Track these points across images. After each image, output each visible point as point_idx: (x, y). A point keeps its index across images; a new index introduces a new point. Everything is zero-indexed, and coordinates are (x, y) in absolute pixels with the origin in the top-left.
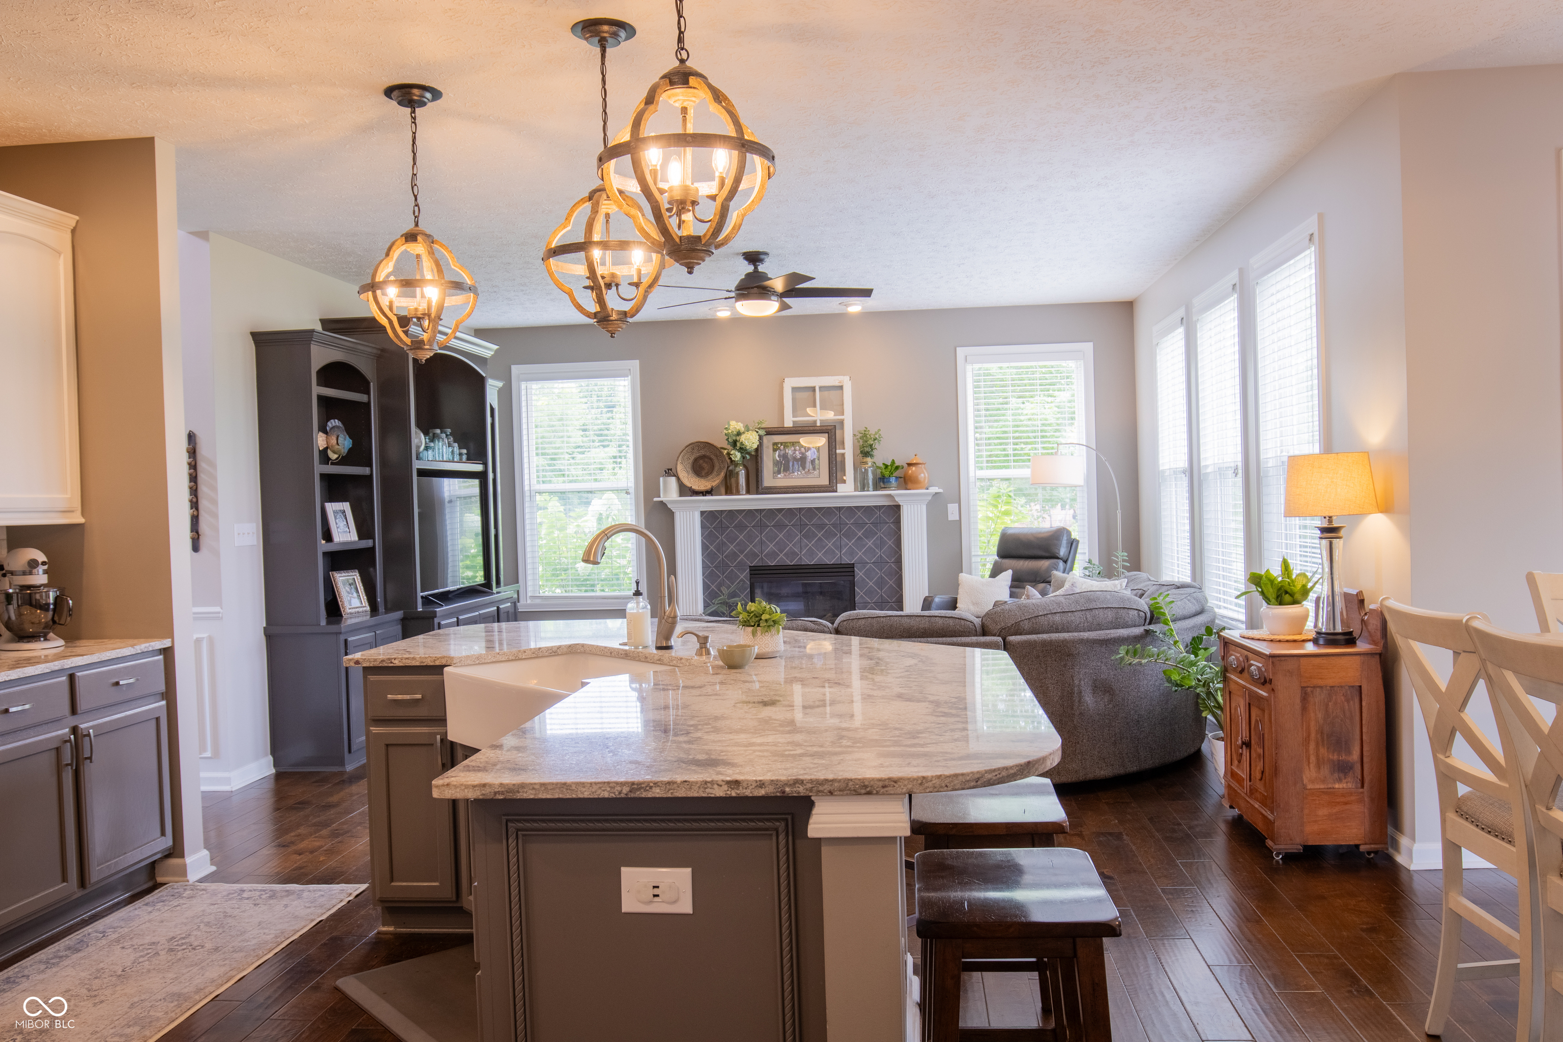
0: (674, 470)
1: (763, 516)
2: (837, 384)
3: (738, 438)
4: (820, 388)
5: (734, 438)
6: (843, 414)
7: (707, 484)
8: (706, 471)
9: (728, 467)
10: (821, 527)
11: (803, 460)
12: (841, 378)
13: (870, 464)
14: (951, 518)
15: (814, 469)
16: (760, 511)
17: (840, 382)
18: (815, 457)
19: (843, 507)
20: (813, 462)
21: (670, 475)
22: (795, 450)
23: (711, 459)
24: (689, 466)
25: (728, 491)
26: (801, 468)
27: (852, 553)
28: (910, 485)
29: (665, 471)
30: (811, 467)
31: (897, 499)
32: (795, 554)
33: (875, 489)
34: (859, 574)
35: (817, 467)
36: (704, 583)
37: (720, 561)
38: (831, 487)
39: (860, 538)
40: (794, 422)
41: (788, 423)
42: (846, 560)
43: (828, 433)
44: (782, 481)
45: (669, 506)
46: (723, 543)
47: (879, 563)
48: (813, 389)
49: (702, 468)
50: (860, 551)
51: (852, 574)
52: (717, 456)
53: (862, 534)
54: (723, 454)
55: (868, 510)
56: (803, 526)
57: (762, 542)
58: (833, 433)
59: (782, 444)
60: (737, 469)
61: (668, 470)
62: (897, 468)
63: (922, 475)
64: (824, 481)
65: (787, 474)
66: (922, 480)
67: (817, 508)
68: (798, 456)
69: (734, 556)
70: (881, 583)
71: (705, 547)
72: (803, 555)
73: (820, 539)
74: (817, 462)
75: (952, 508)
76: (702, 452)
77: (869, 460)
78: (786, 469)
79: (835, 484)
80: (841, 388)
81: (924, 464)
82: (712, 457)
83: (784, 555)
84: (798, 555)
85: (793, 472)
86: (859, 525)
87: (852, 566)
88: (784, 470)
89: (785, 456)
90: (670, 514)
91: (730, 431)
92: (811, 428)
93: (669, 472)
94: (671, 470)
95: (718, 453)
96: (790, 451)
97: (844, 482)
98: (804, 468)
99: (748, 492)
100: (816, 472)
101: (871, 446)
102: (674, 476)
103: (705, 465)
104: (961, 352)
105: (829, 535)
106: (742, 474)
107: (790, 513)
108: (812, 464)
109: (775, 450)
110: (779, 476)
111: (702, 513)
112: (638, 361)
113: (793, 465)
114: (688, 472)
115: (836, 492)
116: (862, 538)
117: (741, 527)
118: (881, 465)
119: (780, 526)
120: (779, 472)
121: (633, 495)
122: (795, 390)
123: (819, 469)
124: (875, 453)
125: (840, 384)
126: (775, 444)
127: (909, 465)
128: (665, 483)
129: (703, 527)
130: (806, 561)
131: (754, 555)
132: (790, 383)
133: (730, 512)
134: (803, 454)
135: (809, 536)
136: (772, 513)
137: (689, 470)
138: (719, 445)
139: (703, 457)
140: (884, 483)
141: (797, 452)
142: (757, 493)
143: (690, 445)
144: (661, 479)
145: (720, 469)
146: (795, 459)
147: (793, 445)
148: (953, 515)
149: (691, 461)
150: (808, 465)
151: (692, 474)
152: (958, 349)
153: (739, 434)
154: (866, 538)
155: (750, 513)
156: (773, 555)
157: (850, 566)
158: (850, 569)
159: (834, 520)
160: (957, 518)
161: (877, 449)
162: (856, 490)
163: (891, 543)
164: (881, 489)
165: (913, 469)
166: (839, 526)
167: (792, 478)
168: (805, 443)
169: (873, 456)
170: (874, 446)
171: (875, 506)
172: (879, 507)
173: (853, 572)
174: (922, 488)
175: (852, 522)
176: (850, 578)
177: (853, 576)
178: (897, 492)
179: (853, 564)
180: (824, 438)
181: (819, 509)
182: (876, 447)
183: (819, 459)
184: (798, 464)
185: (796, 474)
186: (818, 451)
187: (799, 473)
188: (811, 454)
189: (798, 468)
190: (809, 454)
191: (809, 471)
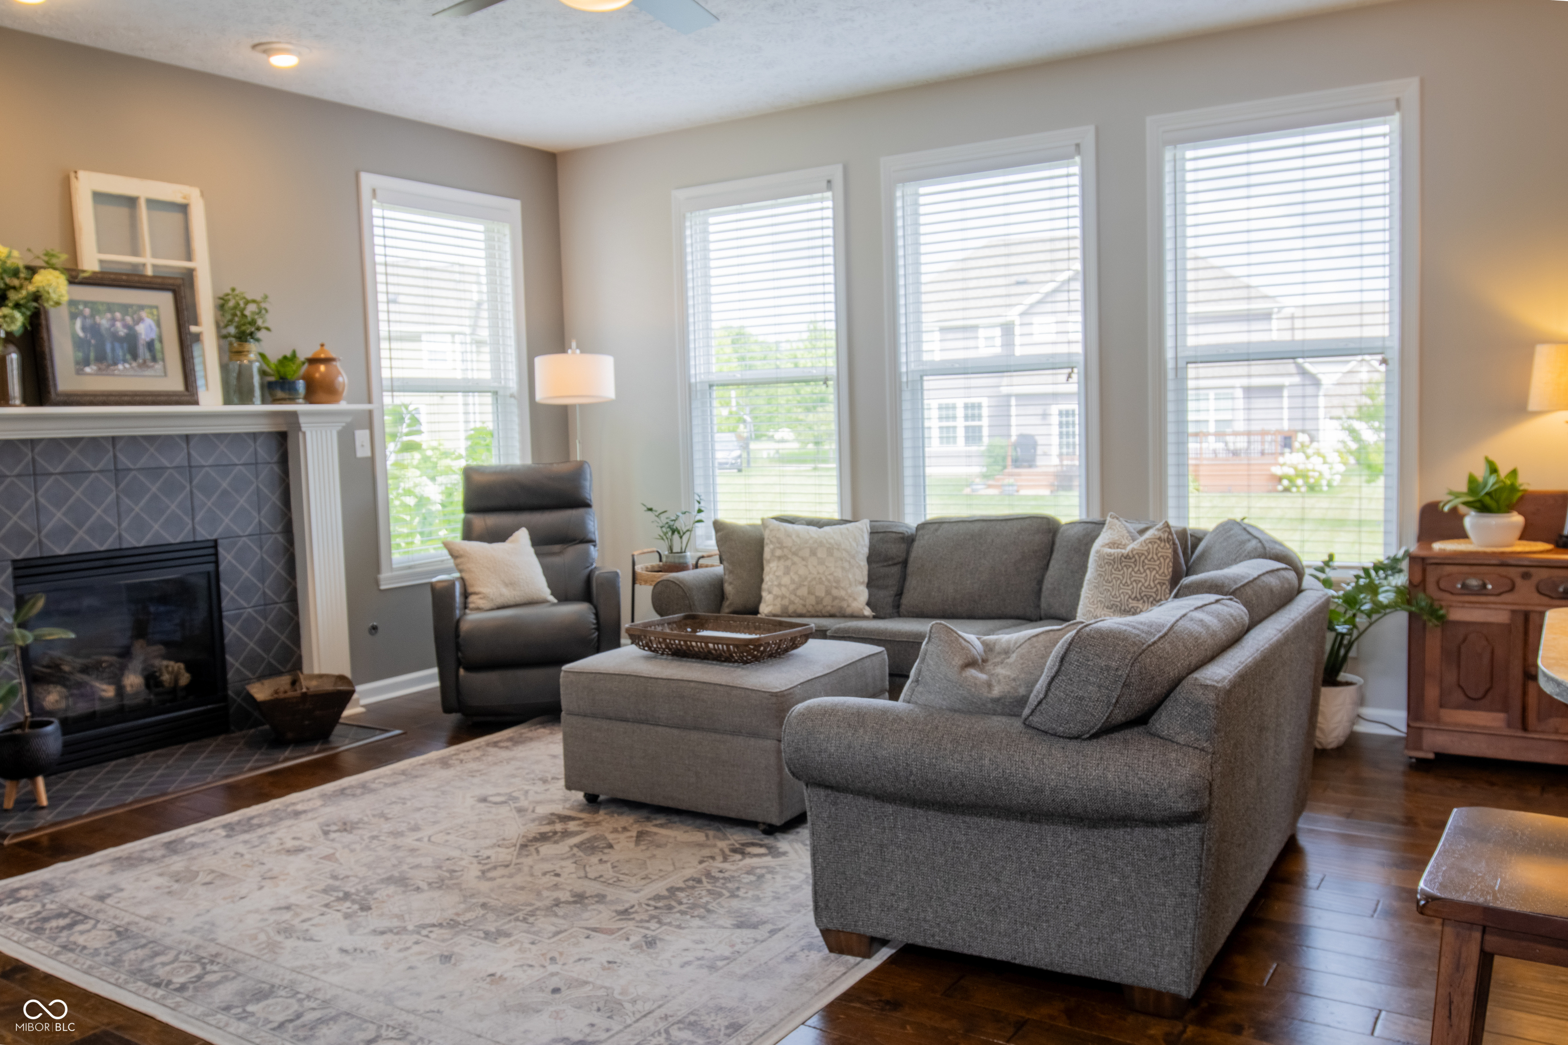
1: (38, 454)
2: (179, 199)
4: (149, 201)
5: (7, 281)
6: (190, 259)
10: (155, 472)
11: (131, 340)
12: (184, 189)
13: (252, 356)
14: (360, 454)
15: (154, 359)
17: (185, 198)
18: (153, 335)
19: (194, 435)
20: (150, 345)
22: (114, 320)
26: (128, 357)
27: (212, 520)
28: (320, 395)
30: (148, 356)
31: (300, 420)
32: (107, 529)
33: (264, 402)
34: (227, 558)
35: (159, 355)
38: (187, 396)
39: (225, 493)
40: (101, 262)
41: (88, 261)
42: (204, 534)
43: (172, 291)
44: (91, 381)
47: (258, 535)
48: (131, 202)
50: (227, 515)
51: (214, 558)
53: (228, 485)
55: (238, 440)
56: (118, 472)
57: (37, 508)
58: (179, 293)
62: (302, 364)
63: (340, 380)
64: (175, 383)
65: (103, 366)
66: (340, 389)
68: (122, 332)
70: (262, 572)
72: (124, 529)
73: (154, 497)
74: (157, 345)
75: (362, 436)
77: (252, 347)
78: (102, 357)
79: (194, 390)
80: (183, 209)
83: (87, 532)
84: (113, 530)
85: (115, 364)
86: (223, 468)
87: (215, 544)
88: (97, 359)
89: (94, 331)
92: (138, 278)
96: (103, 322)
97: (205, 386)
98: (135, 357)
99: (25, 401)
101: (255, 321)
104: (366, 181)
105: (170, 489)
106: (13, 360)
107: (93, 446)
108: (150, 350)
110: (88, 370)
113: (113, 350)
115: (195, 404)
116: (228, 492)
119: (75, 474)
120: (87, 363)
122: (97, 197)
123: (163, 360)
124: (259, 335)
125: (183, 202)
127: (314, 361)
130: (131, 541)
131: (21, 536)
132: (87, 181)
134: (129, 328)
135: (134, 492)
136: (55, 447)
140: (283, 389)
141: (119, 324)
142: (40, 401)
146: (115, 337)
148: (363, 451)
150: (142, 351)
152: (360, 174)
153: (12, 272)
154: (236, 491)
155: (9, 448)
156: (64, 533)
157: (212, 544)
158: (212, 551)
159: (180, 459)
160: (369, 454)
161: (268, 329)
162: (227, 401)
163: (275, 498)
164: (275, 401)
165: (322, 368)
166: (190, 468)
167: (114, 375)
168: (131, 306)
169: (258, 340)
170: (260, 322)
171: (248, 434)
172: (254, 436)
173: (216, 554)
174: (336, 401)
175: (210, 461)
176: (210, 567)
177: (217, 563)
178: (300, 407)
179: (216, 541)
180: (164, 300)
181: (150, 439)
182: (266, 325)
183: (161, 341)
184: (122, 348)
185: (120, 367)
186: (158, 324)
187: (127, 366)
188: (145, 330)
189: (124, 355)
190: (141, 329)
191: (145, 362)
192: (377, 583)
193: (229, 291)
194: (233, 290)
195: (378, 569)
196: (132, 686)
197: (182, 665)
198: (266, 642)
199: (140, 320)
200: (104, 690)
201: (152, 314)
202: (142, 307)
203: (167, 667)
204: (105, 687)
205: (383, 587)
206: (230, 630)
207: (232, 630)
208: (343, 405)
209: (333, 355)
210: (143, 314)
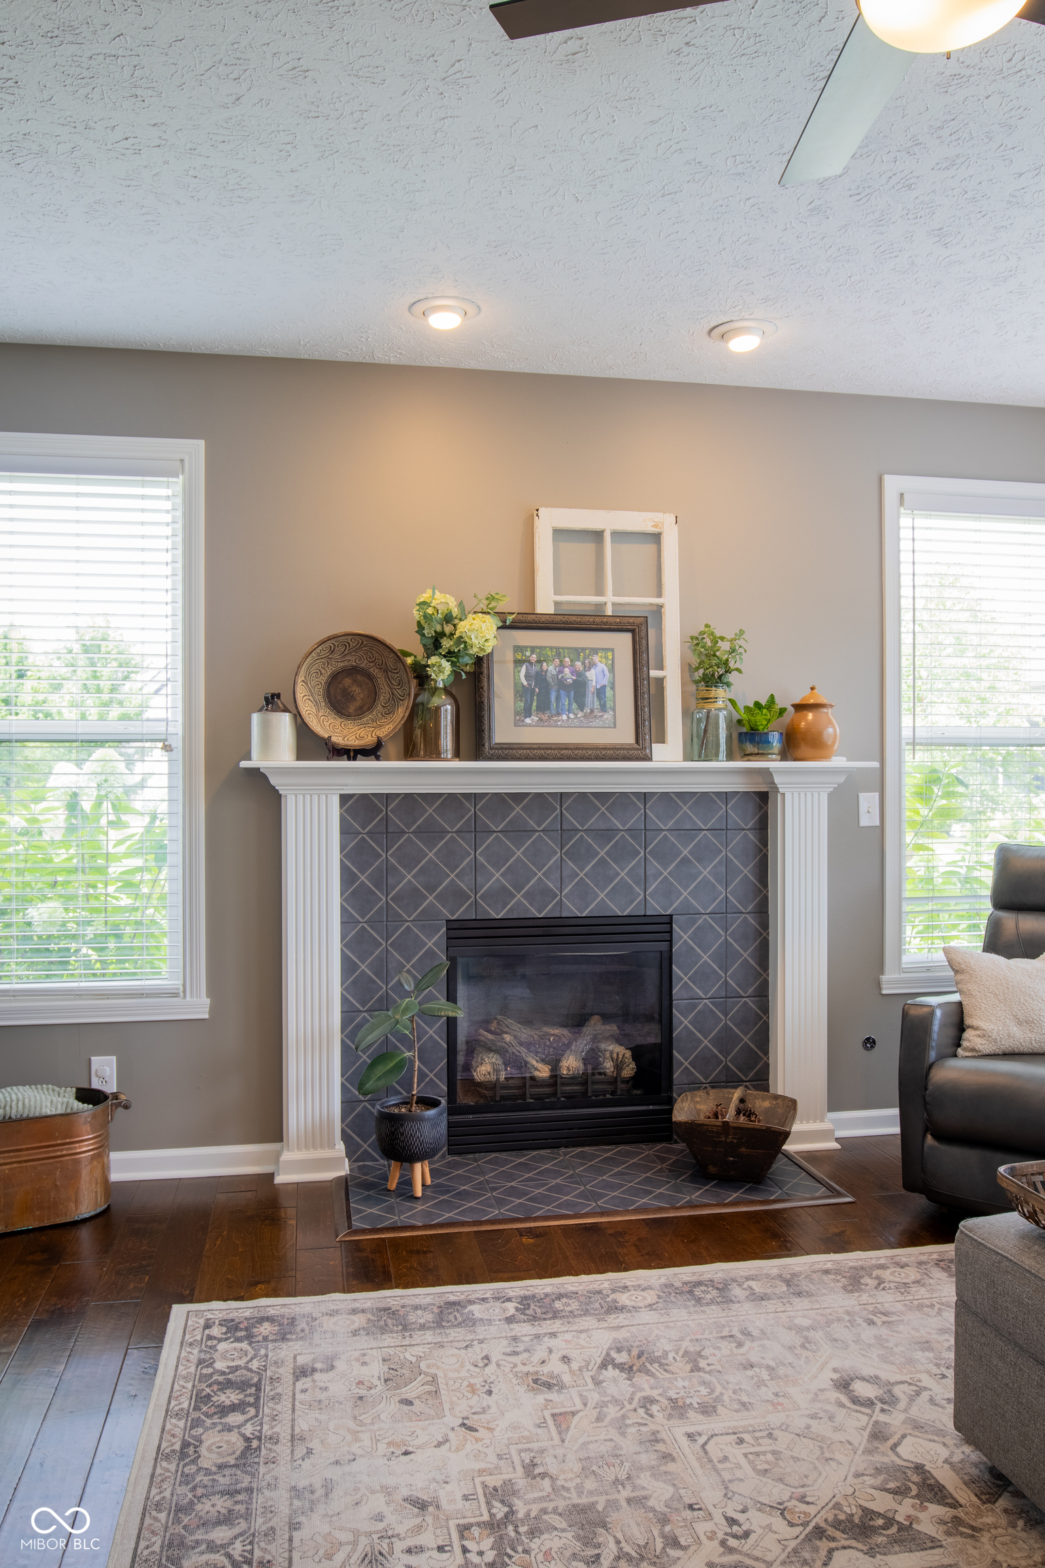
0: (286, 699)
1: (481, 810)
2: (649, 528)
3: (448, 629)
4: (615, 534)
5: (439, 628)
6: (660, 595)
7: (362, 732)
8: (358, 703)
9: (416, 696)
10: (605, 834)
11: (579, 687)
12: (658, 516)
13: (720, 704)
14: (865, 821)
15: (603, 708)
16: (475, 797)
17: (657, 526)
18: (605, 682)
19: (652, 794)
20: (600, 692)
21: (277, 709)
22: (562, 665)
23: (370, 677)
24: (319, 691)
25: (409, 752)
26: (574, 706)
27: (668, 892)
28: (804, 750)
29: (266, 699)
30: (597, 703)
31: (777, 780)
32: (547, 894)
33: (730, 757)
34: (682, 937)
35: (609, 704)
36: (345, 958)
37: (381, 908)
38: (639, 751)
39: (685, 861)
40: (557, 604)
41: (545, 605)
42: (656, 907)
43: (632, 631)
44: (533, 733)
45: (273, 781)
46: (390, 869)
47: (724, 914)
48: (598, 535)
49: (348, 696)
50: (686, 888)
51: (667, 936)
52: (386, 671)
53: (691, 852)
54: (404, 664)
55: (704, 800)
56: (564, 833)
57: (476, 867)
58: (643, 634)
59: (533, 649)
60: (436, 701)
61: (273, 695)
62: (782, 711)
63: (830, 730)
64: (624, 734)
65: (545, 717)
66: (830, 743)
67: (597, 795)
68: (571, 679)
69: (413, 896)
70: (725, 957)
71: (347, 877)
72: (566, 896)
73: (602, 862)
74: (609, 693)
75: (868, 802)
76: (352, 661)
77: (720, 692)
78: (544, 707)
79: (647, 744)
80: (656, 538)
81: (831, 706)
82: (375, 671)
83: (526, 896)
84: (554, 896)
85: (559, 714)
86: (686, 833)
87: (669, 920)
88: (539, 709)
89: (539, 678)
90: (274, 799)
91: (430, 611)
92: (598, 620)
93: (272, 702)
94: (278, 696)
95: (391, 663)
96: (551, 669)
97: (662, 739)
98: (581, 707)
99: (457, 754)
100: (608, 716)
101: (726, 662)
102: (286, 710)
103: (356, 690)
104: (893, 484)
105: (621, 853)
106: (447, 712)
107: (540, 802)
108: (599, 698)
109: (518, 663)
110: (528, 721)
111: (344, 798)
112: (200, 444)
113: (558, 698)
114: (316, 704)
115: (650, 759)
116: (689, 860)
117: (430, 833)
118: (751, 705)
119: (518, 832)
120: (528, 713)
121: (178, 754)
122: (560, 534)
123: (614, 710)
124: (731, 677)
125: (655, 530)
126: (518, 649)
127: (800, 707)
128: (266, 728)
129: (345, 831)
130: (572, 909)
131: (460, 896)
132: (549, 520)
133: (408, 797)
134: (579, 674)
135: (580, 855)
136: (501, 802)
137: (320, 698)
138: (397, 645)
139: (352, 671)
140: (752, 741)
141: (567, 671)
142: (478, 755)
143: (329, 639)
144: (256, 718)
145: (394, 701)
146: (562, 684)
147: (558, 655)
148: (868, 819)
149: (323, 679)
150: (591, 700)
151: (325, 710)
152: (888, 479)
153: (448, 618)
154: (699, 860)
155: (452, 801)
156: (502, 895)
157: (666, 920)
158: (665, 927)
159: (634, 820)
160: (877, 823)
161: (739, 670)
162: (688, 757)
163: (747, 871)
164: (746, 756)
165: (810, 716)
166: (644, 833)
167: (557, 726)
168: (583, 649)
169: (728, 685)
170: (732, 665)
171: (718, 794)
172: (726, 796)
173: (671, 932)
174: (826, 757)
175: (670, 825)
176: (663, 946)
177: (671, 941)
178: (773, 764)
179: (671, 916)
180: (623, 641)
181: (602, 796)
182: (737, 666)
183: (613, 688)
184: (568, 696)
185: (565, 717)
186: (612, 669)
187: (572, 716)
188: (596, 676)
189: (570, 704)
190: (591, 675)
191: (592, 711)
192: (879, 985)
193: (702, 628)
194: (707, 626)
195: (881, 969)
196: (568, 1069)
197: (628, 1054)
198: (725, 1041)
199: (592, 665)
200: (536, 1069)
201: (606, 658)
202: (595, 651)
203: (612, 1053)
204: (540, 1066)
205: (884, 992)
206: (682, 1023)
207: (683, 1022)
208: (838, 762)
209: (825, 701)
210: (596, 658)
